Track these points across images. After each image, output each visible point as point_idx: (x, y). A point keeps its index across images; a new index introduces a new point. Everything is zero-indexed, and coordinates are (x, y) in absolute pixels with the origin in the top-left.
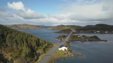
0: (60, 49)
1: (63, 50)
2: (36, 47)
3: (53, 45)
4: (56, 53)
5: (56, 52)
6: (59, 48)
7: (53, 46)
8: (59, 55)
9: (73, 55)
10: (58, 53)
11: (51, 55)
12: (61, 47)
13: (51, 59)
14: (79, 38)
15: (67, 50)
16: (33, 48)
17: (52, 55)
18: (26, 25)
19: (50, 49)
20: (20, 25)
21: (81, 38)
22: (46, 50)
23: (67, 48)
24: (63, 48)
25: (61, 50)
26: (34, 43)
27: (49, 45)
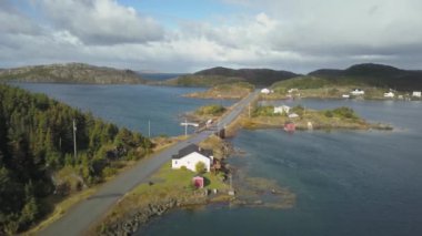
0: (177, 164)
1: (193, 167)
2: (52, 157)
3: (153, 146)
4: (151, 184)
5: (153, 177)
6: (174, 161)
7: (152, 152)
8: (163, 195)
9: (231, 193)
10: (163, 181)
11: (120, 195)
12: (182, 154)
13: (114, 214)
14: (278, 114)
15: (208, 168)
16: (37, 161)
17: (127, 194)
18: (82, 67)
19: (131, 162)
20: (58, 67)
21: (286, 115)
22: (106, 170)
23: (207, 161)
24: (192, 161)
25: (184, 168)
26: (41, 136)
27: (133, 145)
